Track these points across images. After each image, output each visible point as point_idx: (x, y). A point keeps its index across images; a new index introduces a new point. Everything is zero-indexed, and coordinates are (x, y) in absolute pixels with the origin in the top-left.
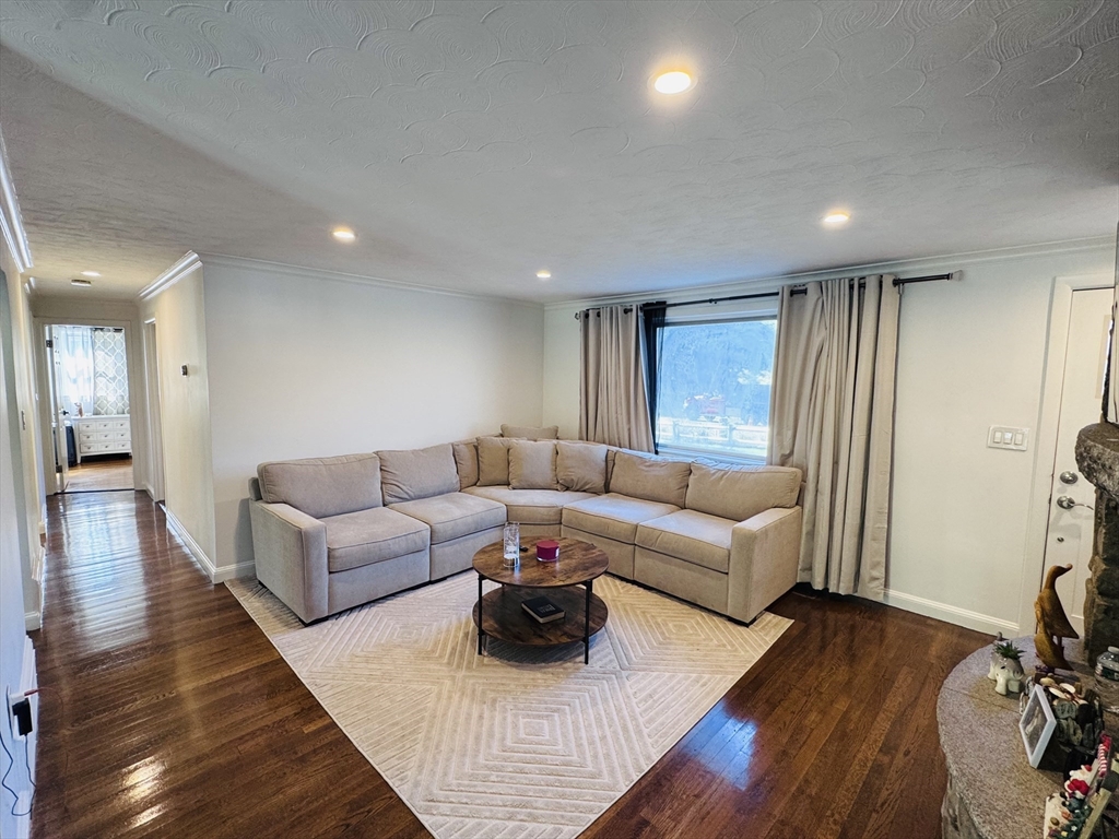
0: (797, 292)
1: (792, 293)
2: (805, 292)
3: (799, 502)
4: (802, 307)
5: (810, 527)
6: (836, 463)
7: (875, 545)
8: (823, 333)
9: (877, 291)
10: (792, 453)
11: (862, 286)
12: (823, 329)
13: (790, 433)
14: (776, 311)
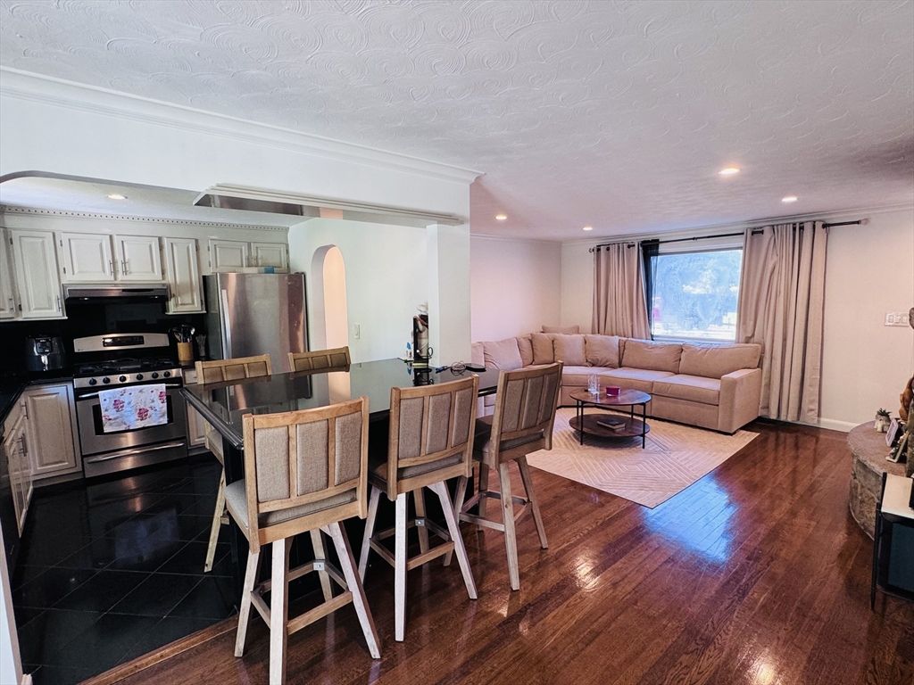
0: (756, 232)
1: (753, 233)
2: (762, 232)
3: (760, 365)
4: (760, 241)
5: (767, 381)
6: (785, 340)
7: (811, 389)
8: (775, 258)
9: (812, 233)
10: (753, 335)
11: (802, 228)
12: (775, 256)
13: (752, 323)
14: (742, 244)
